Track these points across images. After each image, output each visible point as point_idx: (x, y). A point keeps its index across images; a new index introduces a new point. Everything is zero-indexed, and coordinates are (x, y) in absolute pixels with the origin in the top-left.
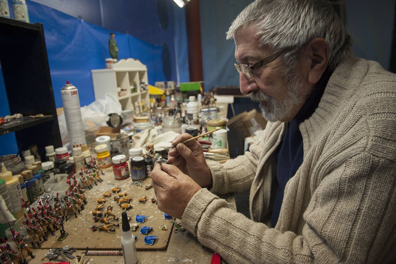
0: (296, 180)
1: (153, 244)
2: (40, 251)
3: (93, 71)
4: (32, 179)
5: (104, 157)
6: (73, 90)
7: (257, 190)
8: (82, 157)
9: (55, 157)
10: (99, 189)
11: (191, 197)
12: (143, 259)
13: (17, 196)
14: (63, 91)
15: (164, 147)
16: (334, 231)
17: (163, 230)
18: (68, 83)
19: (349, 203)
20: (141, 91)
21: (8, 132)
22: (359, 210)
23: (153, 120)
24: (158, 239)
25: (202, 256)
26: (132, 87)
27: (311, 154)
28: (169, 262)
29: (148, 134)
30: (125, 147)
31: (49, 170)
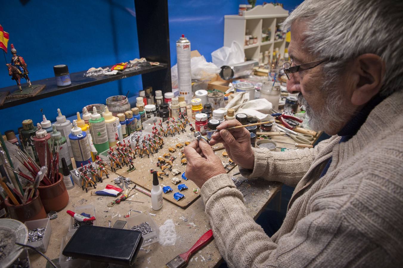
0: (301, 200)
1: (178, 201)
2: (114, 174)
3: (226, 16)
4: (132, 118)
5: (197, 109)
6: (186, 44)
7: (303, 188)
8: (177, 107)
9: (161, 101)
10: (178, 138)
11: (210, 178)
12: (166, 209)
13: (113, 131)
14: (178, 44)
15: (247, 114)
16: (286, 264)
17: (194, 192)
18: (183, 36)
19: (311, 249)
20: (275, 39)
21: (126, 77)
22: (314, 260)
23: (271, 77)
24: (185, 198)
25: (206, 226)
26: (265, 35)
27: (320, 183)
28: (180, 219)
29: (240, 97)
30: (218, 104)
31: (151, 112)
